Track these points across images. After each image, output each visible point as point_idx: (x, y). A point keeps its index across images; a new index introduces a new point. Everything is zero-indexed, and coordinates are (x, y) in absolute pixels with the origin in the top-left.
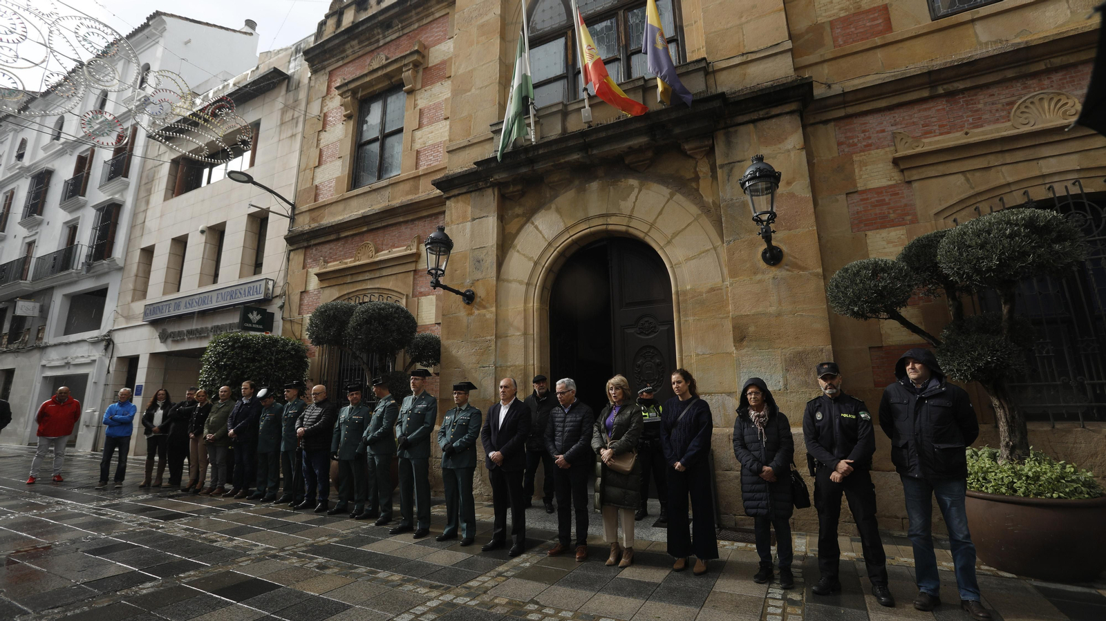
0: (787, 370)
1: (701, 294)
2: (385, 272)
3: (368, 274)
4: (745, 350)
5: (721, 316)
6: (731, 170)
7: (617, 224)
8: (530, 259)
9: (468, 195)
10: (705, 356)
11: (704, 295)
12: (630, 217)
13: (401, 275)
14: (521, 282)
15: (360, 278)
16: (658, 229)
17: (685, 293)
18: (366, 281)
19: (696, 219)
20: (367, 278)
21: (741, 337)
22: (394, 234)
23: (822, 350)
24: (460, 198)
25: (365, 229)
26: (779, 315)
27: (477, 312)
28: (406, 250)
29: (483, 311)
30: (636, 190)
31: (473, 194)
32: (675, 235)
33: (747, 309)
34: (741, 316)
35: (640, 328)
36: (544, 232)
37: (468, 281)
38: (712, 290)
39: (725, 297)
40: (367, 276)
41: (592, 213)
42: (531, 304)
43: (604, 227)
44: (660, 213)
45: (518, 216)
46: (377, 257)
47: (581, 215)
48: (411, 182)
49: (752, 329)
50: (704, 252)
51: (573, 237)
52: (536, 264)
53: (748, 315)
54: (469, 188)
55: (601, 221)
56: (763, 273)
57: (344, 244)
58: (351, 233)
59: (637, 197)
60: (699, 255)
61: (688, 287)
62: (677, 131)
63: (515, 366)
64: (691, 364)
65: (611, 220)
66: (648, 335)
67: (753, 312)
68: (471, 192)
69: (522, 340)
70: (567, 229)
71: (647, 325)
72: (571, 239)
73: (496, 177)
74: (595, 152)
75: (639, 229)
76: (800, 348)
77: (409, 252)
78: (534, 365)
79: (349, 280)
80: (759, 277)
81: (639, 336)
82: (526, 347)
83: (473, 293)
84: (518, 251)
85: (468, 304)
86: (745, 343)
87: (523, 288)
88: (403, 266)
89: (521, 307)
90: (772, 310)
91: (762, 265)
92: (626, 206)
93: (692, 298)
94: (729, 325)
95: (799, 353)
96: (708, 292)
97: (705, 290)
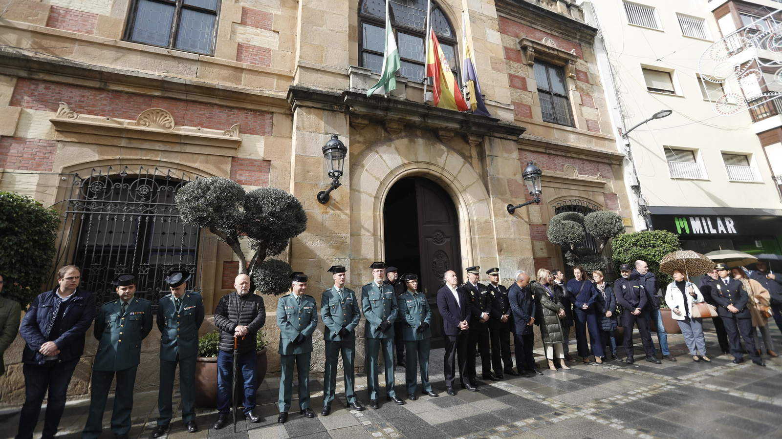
1: (481, 223)
2: (188, 149)
3: (160, 144)
4: (502, 257)
5: (491, 237)
6: (492, 159)
7: (435, 171)
8: (377, 179)
9: (321, 112)
10: (485, 259)
12: (443, 169)
13: (214, 157)
14: (370, 195)
15: (146, 145)
16: (458, 181)
17: (473, 221)
18: (156, 152)
19: (477, 181)
20: (158, 148)
21: (501, 250)
22: (203, 112)
23: (530, 258)
24: (312, 110)
25: (157, 93)
26: (514, 240)
27: (331, 212)
28: (223, 134)
29: (338, 212)
30: (446, 154)
31: (326, 112)
32: (468, 186)
33: (502, 236)
34: (500, 238)
35: (434, 239)
36: (387, 162)
37: (322, 183)
38: (486, 222)
39: (491, 227)
40: (157, 146)
41: (420, 159)
42: (378, 213)
43: (428, 170)
44: (459, 172)
45: (359, 142)
46: (179, 130)
47: (413, 158)
48: (231, 71)
49: (505, 246)
50: (481, 200)
51: (408, 171)
52: (381, 183)
53: (502, 238)
54: (324, 106)
55: (425, 166)
56: (509, 218)
57: (111, 99)
58: (131, 90)
59: (446, 158)
60: (479, 201)
61: (476, 218)
62: (474, 129)
63: (366, 259)
65: (432, 167)
66: (439, 243)
67: (505, 237)
68: (324, 110)
69: (372, 239)
70: (404, 165)
71: (438, 237)
72: (406, 172)
73: (357, 108)
74: (429, 121)
75: (448, 177)
76: (523, 257)
77: (227, 137)
79: (123, 143)
80: (506, 219)
81: (435, 243)
82: (376, 245)
84: (366, 170)
85: (324, 203)
86: (502, 253)
87: (373, 199)
88: (219, 149)
89: (371, 213)
90: (512, 236)
91: (507, 213)
92: (441, 161)
93: (477, 225)
94: (494, 243)
95: (523, 259)
96: (484, 223)
97: (483, 221)
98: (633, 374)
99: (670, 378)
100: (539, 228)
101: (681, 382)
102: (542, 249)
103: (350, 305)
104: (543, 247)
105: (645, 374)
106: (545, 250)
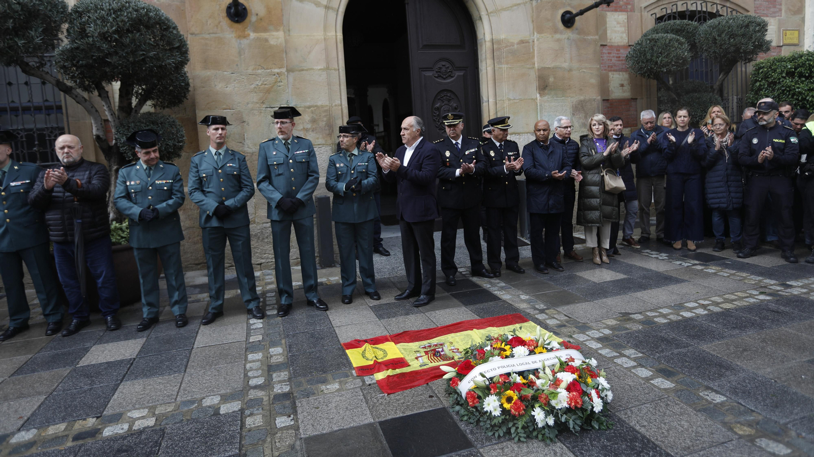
0: (573, 114)
1: (512, 44)
4: (546, 97)
5: (528, 66)
10: (516, 101)
11: (516, 46)
17: (499, 42)
21: (544, 87)
23: (594, 100)
26: (570, 70)
27: (253, 35)
29: (264, 35)
33: (549, 64)
34: (545, 68)
35: (437, 72)
38: (522, 42)
39: (531, 50)
49: (551, 79)
50: (515, 6)
53: (549, 68)
56: (561, 33)
60: (511, 7)
61: (503, 37)
63: (316, 106)
64: (504, 108)
66: (444, 79)
67: (553, 65)
71: (444, 69)
76: (582, 98)
78: (341, 105)
80: (558, 36)
81: (436, 79)
82: (330, 84)
83: (245, 9)
85: (237, 22)
86: (546, 91)
87: (323, 11)
89: (320, 34)
90: (566, 65)
91: (560, 25)
93: (506, 47)
94: (533, 75)
95: (581, 101)
96: (518, 43)
97: (516, 41)
98: (715, 274)
99: (773, 282)
100: (622, 51)
101: (789, 290)
102: (622, 85)
103: (233, 175)
104: (625, 83)
105: (734, 275)
106: (627, 87)
